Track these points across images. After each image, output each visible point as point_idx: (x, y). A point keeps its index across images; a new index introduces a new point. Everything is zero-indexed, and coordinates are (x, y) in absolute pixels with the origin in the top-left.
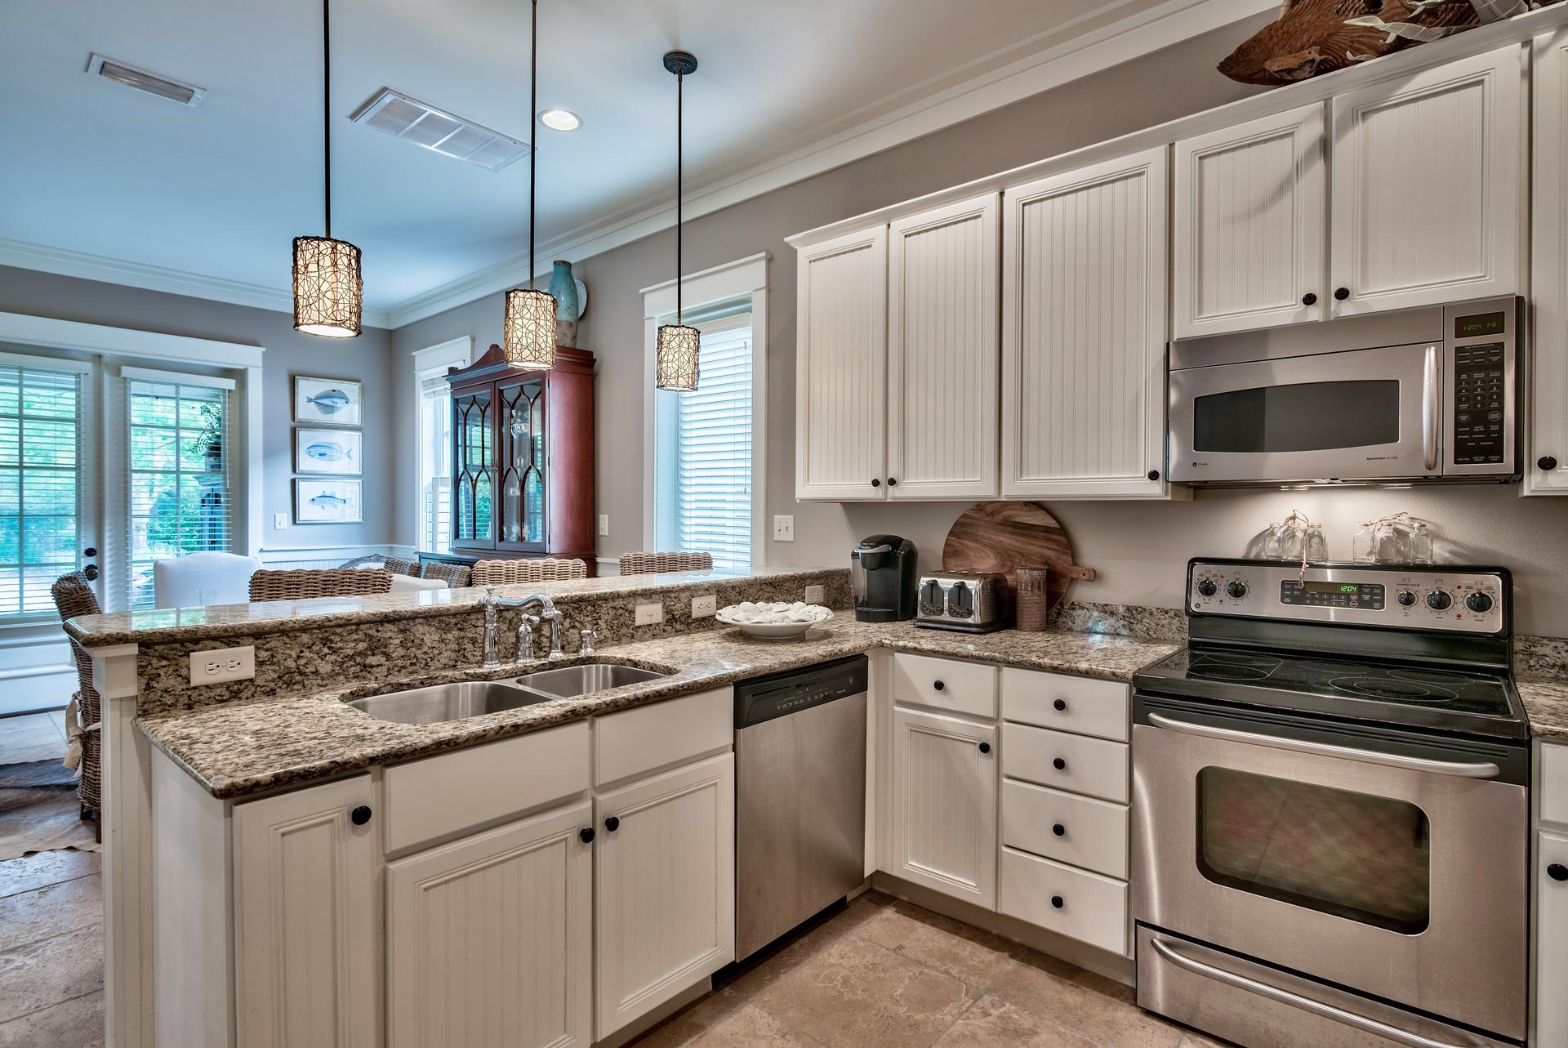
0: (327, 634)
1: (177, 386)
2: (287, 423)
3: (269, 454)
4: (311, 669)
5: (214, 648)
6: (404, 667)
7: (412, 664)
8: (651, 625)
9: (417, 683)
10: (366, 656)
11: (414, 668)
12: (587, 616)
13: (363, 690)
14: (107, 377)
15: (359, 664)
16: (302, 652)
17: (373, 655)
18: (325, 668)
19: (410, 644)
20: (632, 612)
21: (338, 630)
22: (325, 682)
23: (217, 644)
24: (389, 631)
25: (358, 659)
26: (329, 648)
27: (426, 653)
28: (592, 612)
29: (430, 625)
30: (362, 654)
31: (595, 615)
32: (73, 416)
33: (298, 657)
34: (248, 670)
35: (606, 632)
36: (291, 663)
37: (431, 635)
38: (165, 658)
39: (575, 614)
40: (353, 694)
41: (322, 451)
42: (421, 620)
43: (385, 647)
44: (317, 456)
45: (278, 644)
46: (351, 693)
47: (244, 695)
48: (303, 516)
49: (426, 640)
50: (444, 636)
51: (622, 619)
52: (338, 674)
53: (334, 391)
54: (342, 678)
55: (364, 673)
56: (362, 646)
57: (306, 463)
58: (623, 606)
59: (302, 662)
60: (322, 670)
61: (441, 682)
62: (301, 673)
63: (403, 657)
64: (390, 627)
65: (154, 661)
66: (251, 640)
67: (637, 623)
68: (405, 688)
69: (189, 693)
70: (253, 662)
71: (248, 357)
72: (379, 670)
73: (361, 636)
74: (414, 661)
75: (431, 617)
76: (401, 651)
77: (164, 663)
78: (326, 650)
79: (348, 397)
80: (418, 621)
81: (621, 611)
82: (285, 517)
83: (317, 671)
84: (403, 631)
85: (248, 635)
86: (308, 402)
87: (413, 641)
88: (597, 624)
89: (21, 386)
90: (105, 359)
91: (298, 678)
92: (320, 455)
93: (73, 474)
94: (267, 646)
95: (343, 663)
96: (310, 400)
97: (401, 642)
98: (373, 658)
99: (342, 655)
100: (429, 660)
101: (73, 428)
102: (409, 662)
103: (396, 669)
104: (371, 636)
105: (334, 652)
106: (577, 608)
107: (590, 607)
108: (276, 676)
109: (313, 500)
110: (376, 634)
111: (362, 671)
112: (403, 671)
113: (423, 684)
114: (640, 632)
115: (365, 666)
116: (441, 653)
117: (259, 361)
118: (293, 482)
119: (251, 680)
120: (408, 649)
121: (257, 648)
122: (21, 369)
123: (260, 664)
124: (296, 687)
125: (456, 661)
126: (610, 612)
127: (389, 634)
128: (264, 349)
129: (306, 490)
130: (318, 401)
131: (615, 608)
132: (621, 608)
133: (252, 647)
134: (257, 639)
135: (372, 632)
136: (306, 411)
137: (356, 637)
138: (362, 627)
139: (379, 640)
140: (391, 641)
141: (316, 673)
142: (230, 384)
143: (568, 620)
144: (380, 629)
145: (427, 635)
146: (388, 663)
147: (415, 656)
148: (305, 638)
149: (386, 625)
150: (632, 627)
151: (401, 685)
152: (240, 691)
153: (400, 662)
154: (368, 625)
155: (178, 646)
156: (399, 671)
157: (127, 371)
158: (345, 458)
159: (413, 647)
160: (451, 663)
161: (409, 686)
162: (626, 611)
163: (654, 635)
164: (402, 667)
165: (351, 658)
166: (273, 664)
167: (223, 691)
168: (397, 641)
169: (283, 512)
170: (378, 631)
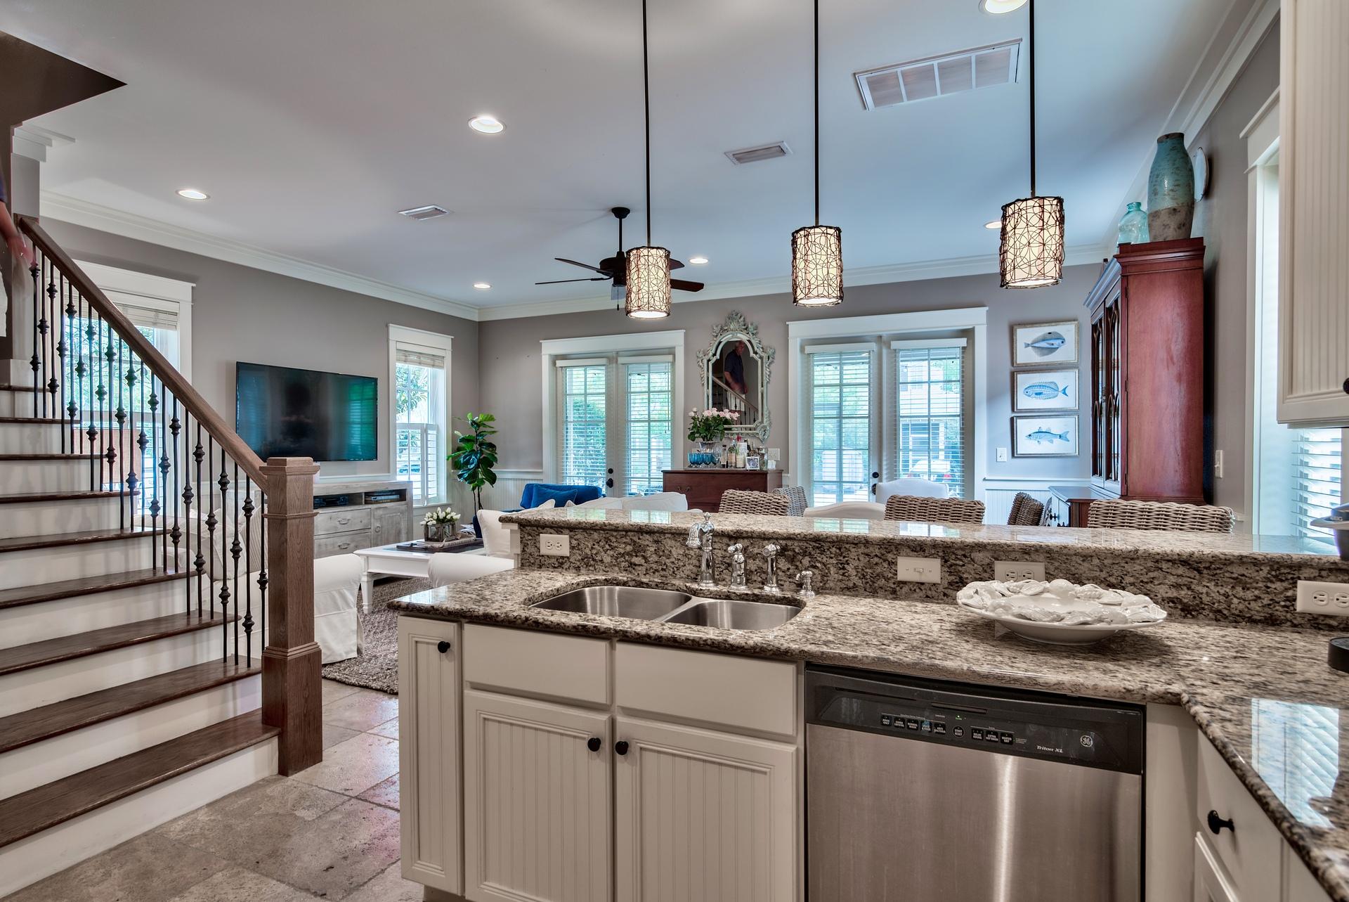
0: (608, 535)
1: (929, 349)
2: (1008, 368)
3: (992, 398)
4: (598, 558)
5: (551, 533)
6: (657, 570)
7: (663, 569)
8: (922, 584)
9: (653, 584)
10: (632, 556)
11: (664, 573)
12: (832, 558)
13: (615, 580)
14: (885, 351)
15: (627, 561)
16: (594, 545)
17: (636, 556)
18: (607, 559)
19: (661, 553)
20: (893, 563)
21: (615, 534)
22: (607, 569)
23: (552, 531)
24: (646, 540)
25: (627, 557)
26: (609, 545)
27: (673, 562)
28: (836, 555)
29: (676, 540)
30: (629, 554)
31: (842, 558)
32: (867, 381)
33: (592, 548)
34: (565, 551)
35: (855, 580)
36: (588, 551)
37: (676, 548)
38: (530, 535)
39: (816, 554)
40: (607, 581)
41: (1038, 390)
42: (669, 536)
43: (644, 552)
44: (1034, 395)
45: (582, 537)
46: (606, 580)
47: (566, 566)
48: (1021, 450)
49: (674, 553)
50: (687, 552)
51: (878, 569)
52: (615, 565)
53: (1050, 333)
54: (617, 569)
55: (630, 569)
56: (629, 548)
57: (1024, 402)
58: (878, 554)
59: (594, 552)
60: (605, 560)
61: (670, 588)
62: (594, 560)
63: (656, 562)
64: (647, 537)
65: (526, 536)
66: (567, 531)
67: (901, 577)
68: (645, 586)
69: (540, 558)
70: (568, 546)
71: (975, 318)
72: (640, 568)
73: (628, 540)
74: (665, 567)
75: (677, 534)
76: (654, 558)
77: (530, 537)
78: (607, 547)
79: (1065, 337)
80: (667, 535)
81: (876, 560)
82: (1004, 452)
83: (602, 560)
84: (657, 542)
85: (567, 528)
86: (1026, 347)
87: (664, 551)
88: (844, 568)
89: (841, 364)
90: (884, 338)
91: (592, 562)
92: (1036, 394)
93: (867, 420)
94: (576, 537)
95: (617, 558)
96: (1027, 345)
97: (655, 550)
98: (637, 559)
99: (617, 552)
100: (675, 569)
101: (867, 389)
102: (661, 567)
103: (652, 571)
104: (635, 541)
105: (612, 549)
106: (818, 548)
107: (834, 549)
108: (580, 558)
109: (1030, 435)
110: (638, 541)
111: (629, 567)
112: (657, 573)
113: (657, 586)
114: (906, 589)
115: (631, 564)
116: (685, 565)
117: (984, 320)
118: (1012, 419)
119: (568, 557)
120: (660, 557)
121: (571, 537)
122: (841, 354)
123: (572, 548)
124: (591, 568)
125: (697, 575)
126: (861, 558)
127: (647, 543)
128: (987, 308)
129: (1024, 426)
130: (1034, 345)
131: (867, 555)
132: (876, 556)
133: (568, 536)
134: (571, 531)
135: (635, 539)
136: (1025, 355)
137: (625, 540)
138: (629, 533)
139: (640, 546)
140: (648, 548)
141: (602, 561)
142: (963, 342)
143: (807, 559)
144: (641, 537)
145: (674, 549)
146: (645, 564)
147: (665, 564)
148: (596, 535)
149: (645, 535)
150: (893, 581)
151: (642, 583)
152: (562, 563)
153: (654, 566)
154: (632, 533)
155: (535, 528)
156: (654, 573)
157: (895, 345)
158: (1061, 394)
159: (663, 556)
160: (693, 576)
161: (648, 586)
162: (885, 561)
163: (927, 597)
164: (656, 570)
165: (623, 555)
166: (579, 549)
167: (553, 560)
168: (653, 549)
169: (1004, 447)
170: (639, 539)
